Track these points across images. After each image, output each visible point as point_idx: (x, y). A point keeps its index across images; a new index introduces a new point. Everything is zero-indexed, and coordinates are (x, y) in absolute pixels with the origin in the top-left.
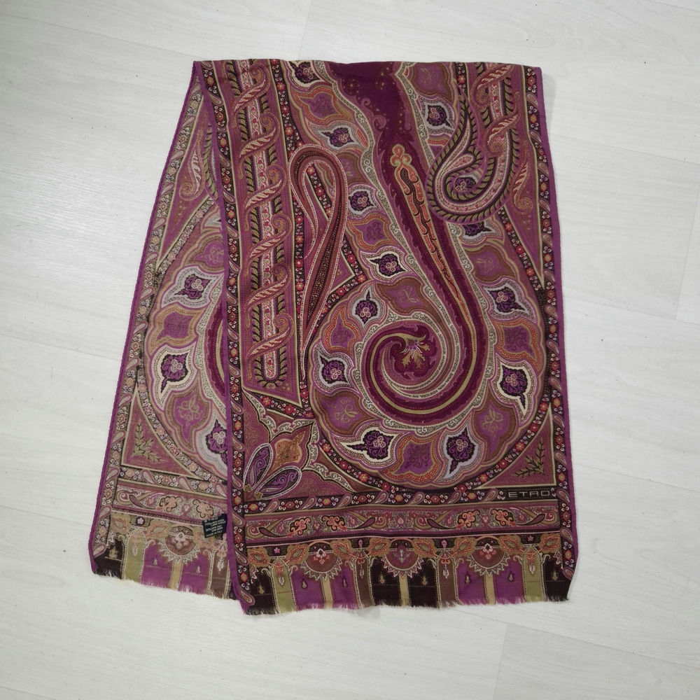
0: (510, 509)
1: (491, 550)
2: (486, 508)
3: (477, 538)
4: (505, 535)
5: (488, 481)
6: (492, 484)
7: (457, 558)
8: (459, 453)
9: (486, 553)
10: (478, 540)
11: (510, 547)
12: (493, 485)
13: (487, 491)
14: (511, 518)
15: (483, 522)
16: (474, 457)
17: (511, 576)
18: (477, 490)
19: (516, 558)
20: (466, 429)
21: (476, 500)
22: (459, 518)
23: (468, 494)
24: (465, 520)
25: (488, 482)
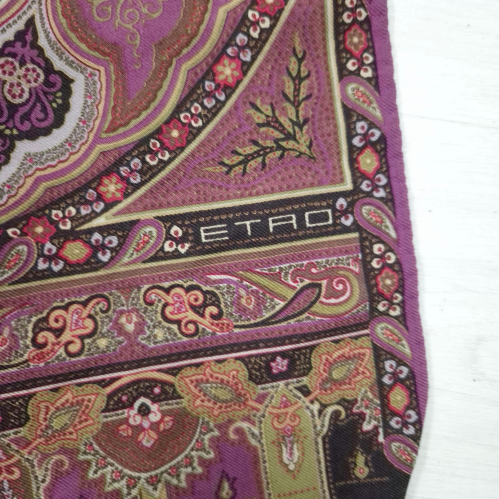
0: (208, 282)
1: (154, 417)
2: (128, 285)
3: (104, 384)
4: (197, 365)
5: (126, 195)
6: (142, 205)
7: (45, 457)
8: (13, 108)
9: (139, 429)
10: (109, 389)
11: (216, 400)
12: (145, 209)
13: (125, 230)
14: (213, 310)
15: (121, 330)
16: (72, 118)
17: (226, 485)
18: (90, 231)
19: (239, 431)
20: (31, 22)
21: (90, 264)
22: (37, 329)
23: (61, 248)
24: (58, 332)
25: (130, 200)
